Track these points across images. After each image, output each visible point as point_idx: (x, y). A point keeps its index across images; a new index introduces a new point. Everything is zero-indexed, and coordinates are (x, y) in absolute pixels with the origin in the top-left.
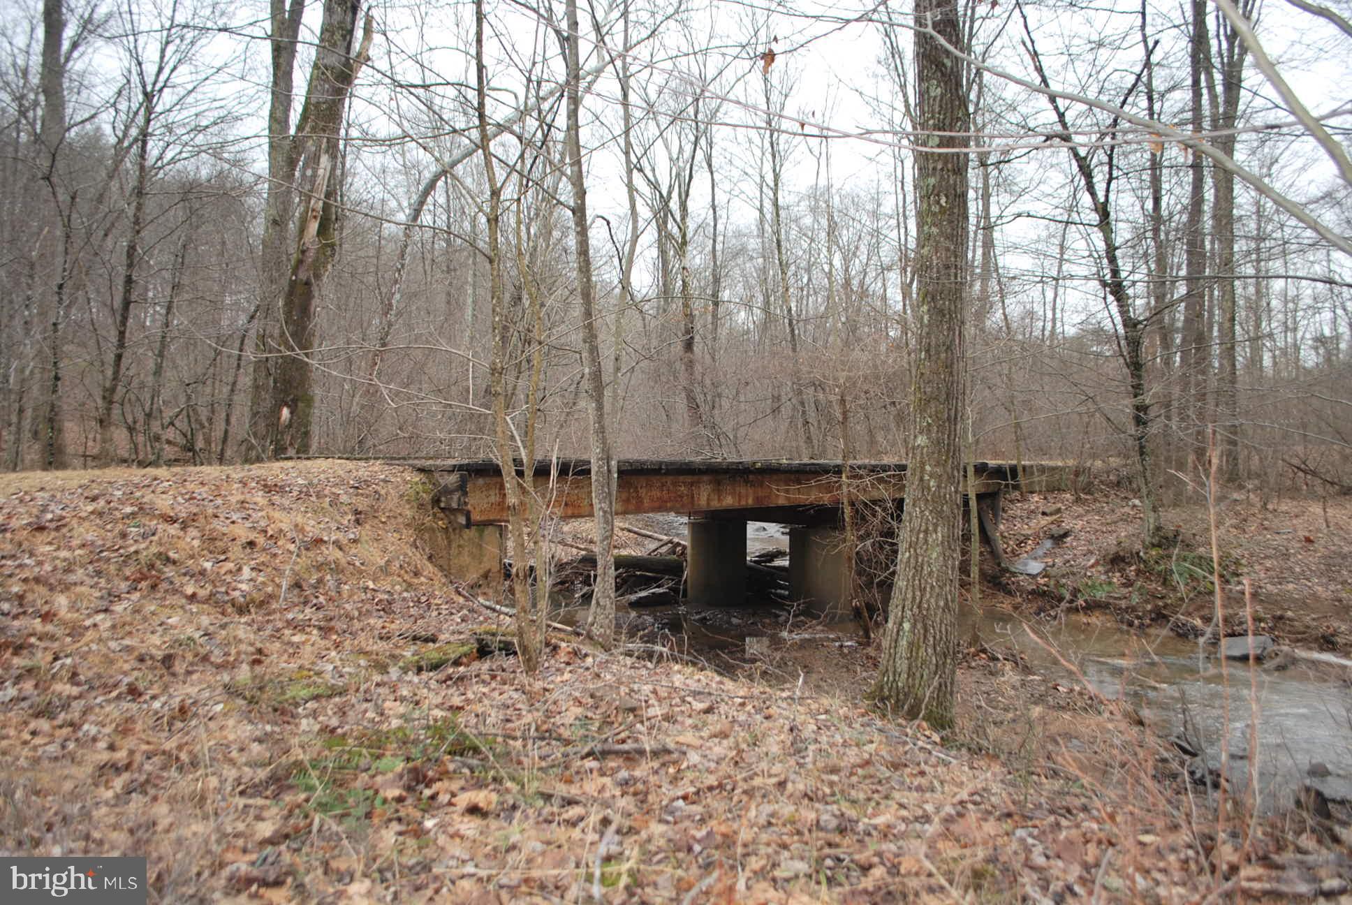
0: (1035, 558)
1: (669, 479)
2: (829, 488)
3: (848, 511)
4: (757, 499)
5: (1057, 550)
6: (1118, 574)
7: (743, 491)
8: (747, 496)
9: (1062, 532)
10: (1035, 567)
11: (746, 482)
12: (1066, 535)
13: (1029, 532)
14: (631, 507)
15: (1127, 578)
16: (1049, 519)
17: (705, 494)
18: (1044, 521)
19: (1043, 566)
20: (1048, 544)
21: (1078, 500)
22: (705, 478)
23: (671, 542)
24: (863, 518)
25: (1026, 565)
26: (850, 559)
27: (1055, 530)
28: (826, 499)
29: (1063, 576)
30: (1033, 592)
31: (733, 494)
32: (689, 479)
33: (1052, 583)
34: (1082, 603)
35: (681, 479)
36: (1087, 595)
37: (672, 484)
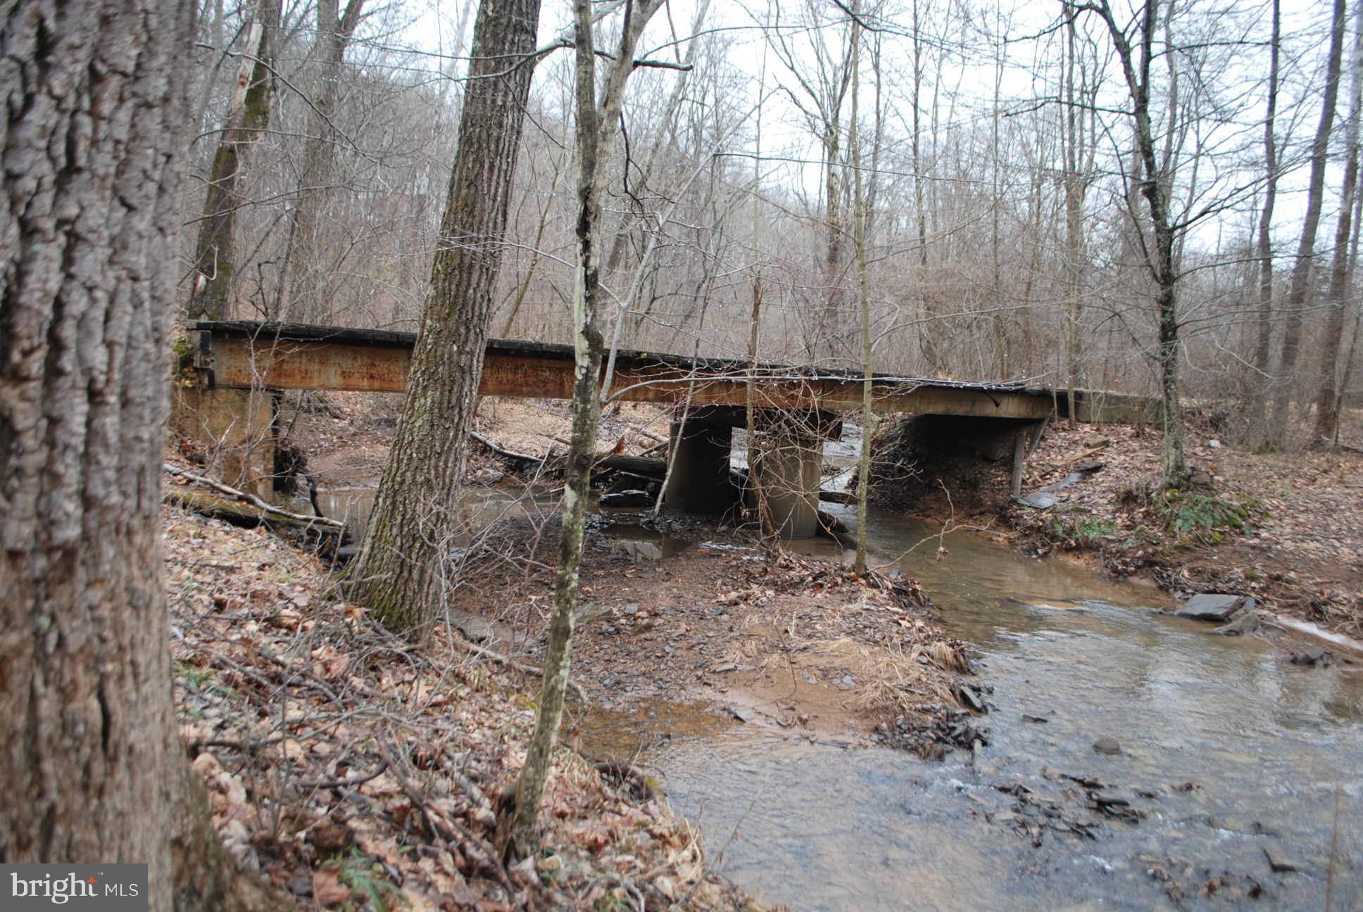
0: (1053, 492)
5: (1079, 485)
6: (1125, 515)
9: (1094, 466)
10: (1046, 501)
12: (1097, 469)
13: (1061, 464)
15: (1132, 519)
16: (1089, 451)
18: (1082, 453)
19: (1056, 500)
20: (1075, 477)
21: (1139, 435)
25: (1039, 498)
27: (1089, 463)
29: (1067, 512)
34: (1073, 542)
35: (545, 363)
36: (1079, 535)
37: (532, 367)
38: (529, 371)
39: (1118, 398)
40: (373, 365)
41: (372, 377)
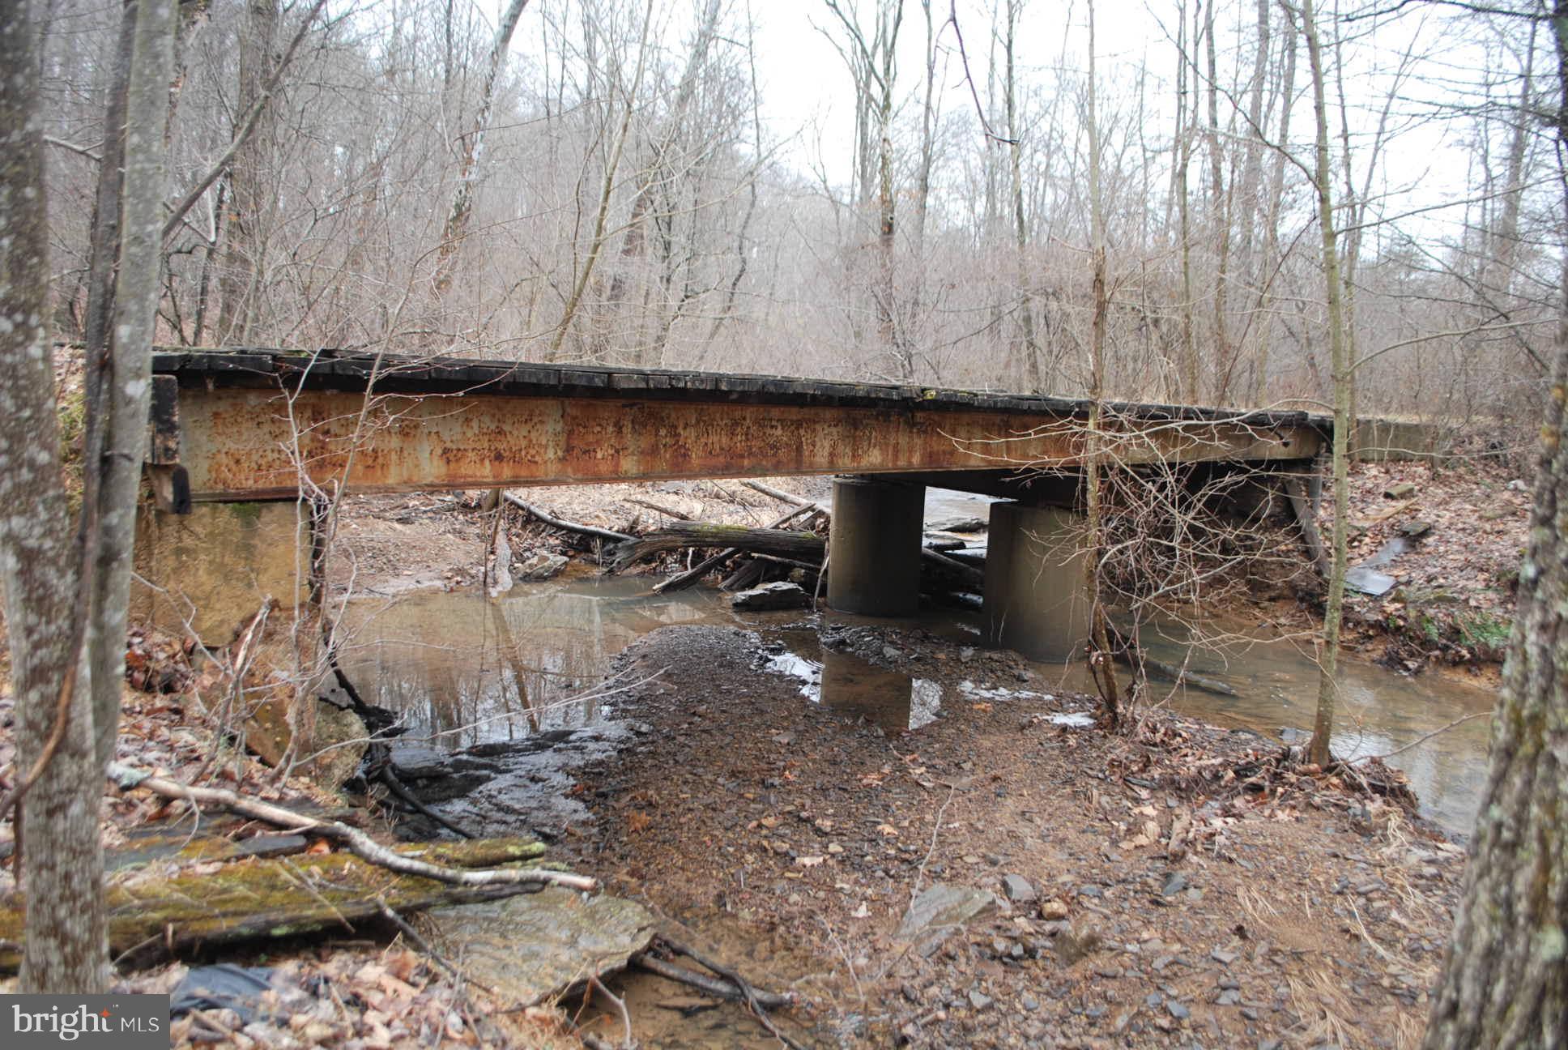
0: (1378, 568)
1: (750, 413)
2: (1060, 445)
3: (1094, 487)
4: (931, 456)
5: (1413, 557)
7: (903, 440)
8: (911, 451)
9: (1420, 529)
10: (1378, 583)
11: (911, 424)
12: (1425, 533)
13: (1367, 524)
14: (662, 466)
16: (1401, 504)
17: (827, 444)
18: (1391, 507)
19: (1391, 581)
20: (1397, 545)
21: (1435, 477)
22: (828, 414)
23: (811, 508)
24: (1121, 502)
25: (1362, 577)
26: (1091, 575)
27: (1407, 524)
28: (1055, 462)
29: (1429, 603)
30: (1377, 625)
31: (884, 448)
32: (794, 413)
33: (1413, 614)
34: (1464, 652)
35: (775, 412)
36: (1472, 642)
37: (756, 422)
38: (753, 430)
39: (1408, 428)
40: (500, 432)
41: (499, 457)
